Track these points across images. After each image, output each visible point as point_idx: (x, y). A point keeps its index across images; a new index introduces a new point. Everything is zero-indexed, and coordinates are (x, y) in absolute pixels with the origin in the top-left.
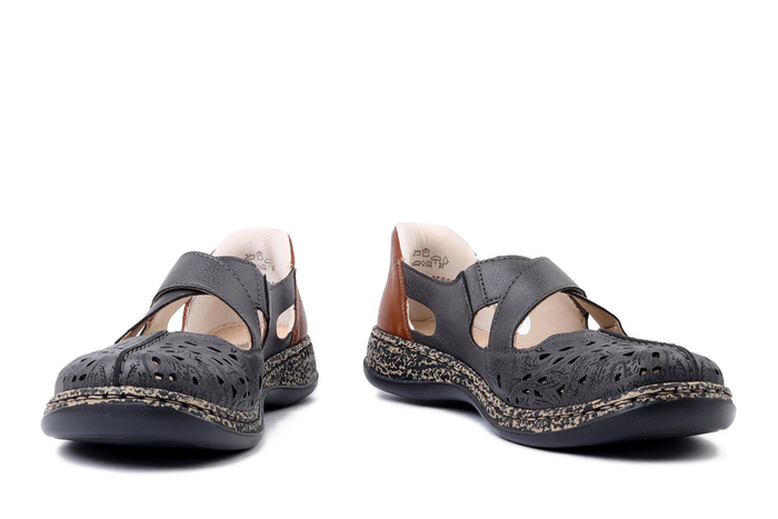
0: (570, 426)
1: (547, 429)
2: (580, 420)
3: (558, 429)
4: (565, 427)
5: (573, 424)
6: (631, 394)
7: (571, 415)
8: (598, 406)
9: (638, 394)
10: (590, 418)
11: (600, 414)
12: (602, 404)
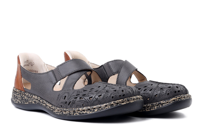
0: (153, 109)
1: (144, 110)
2: (157, 107)
3: (149, 110)
4: (151, 109)
5: (154, 108)
6: (173, 99)
7: (153, 106)
8: (163, 103)
9: (175, 98)
10: (161, 106)
11: (164, 105)
12: (164, 102)
